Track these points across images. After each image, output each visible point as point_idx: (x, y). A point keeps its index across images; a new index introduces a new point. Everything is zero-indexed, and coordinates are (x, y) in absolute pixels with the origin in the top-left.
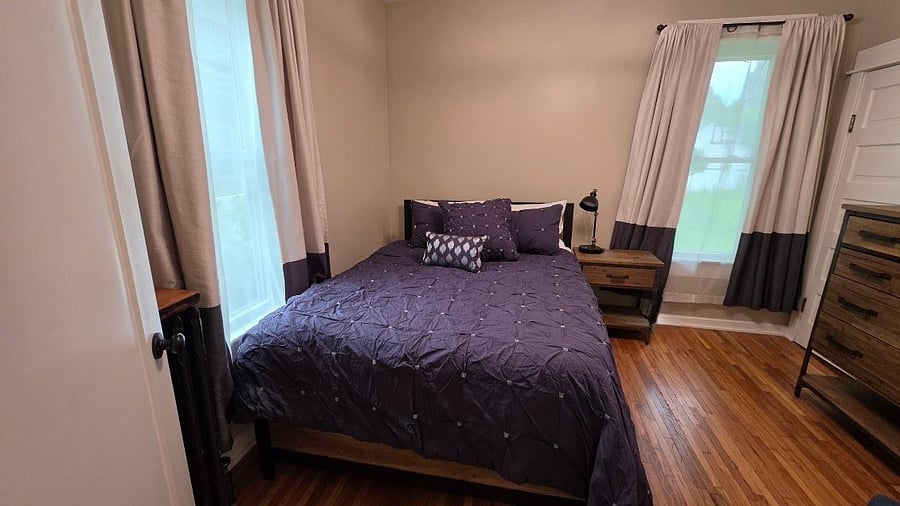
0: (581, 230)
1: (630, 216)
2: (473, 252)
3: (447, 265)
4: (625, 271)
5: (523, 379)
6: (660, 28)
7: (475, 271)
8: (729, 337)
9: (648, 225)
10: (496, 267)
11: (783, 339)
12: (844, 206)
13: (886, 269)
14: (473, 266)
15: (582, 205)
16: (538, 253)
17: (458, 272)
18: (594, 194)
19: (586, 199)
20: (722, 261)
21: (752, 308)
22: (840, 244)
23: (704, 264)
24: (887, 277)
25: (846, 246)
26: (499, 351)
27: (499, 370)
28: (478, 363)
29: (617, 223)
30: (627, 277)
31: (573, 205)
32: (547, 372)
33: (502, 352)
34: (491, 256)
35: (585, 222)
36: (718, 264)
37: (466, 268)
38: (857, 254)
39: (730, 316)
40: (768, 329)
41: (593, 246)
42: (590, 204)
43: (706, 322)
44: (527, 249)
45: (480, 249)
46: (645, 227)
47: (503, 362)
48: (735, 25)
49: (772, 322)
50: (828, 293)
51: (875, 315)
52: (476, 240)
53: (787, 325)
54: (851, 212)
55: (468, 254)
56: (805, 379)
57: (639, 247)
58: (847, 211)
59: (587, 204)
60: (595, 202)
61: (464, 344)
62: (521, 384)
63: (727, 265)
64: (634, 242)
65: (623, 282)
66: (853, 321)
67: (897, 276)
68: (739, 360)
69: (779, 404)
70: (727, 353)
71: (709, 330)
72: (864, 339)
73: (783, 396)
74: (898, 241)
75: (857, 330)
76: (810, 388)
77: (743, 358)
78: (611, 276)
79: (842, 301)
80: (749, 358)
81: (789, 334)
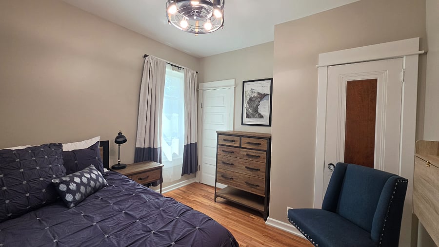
4: (147, 174)
6: (146, 56)
11: (195, 182)
12: (217, 132)
13: (234, 151)
15: (116, 141)
18: (120, 134)
21: (188, 174)
22: (218, 144)
24: (232, 152)
25: (220, 145)
29: (136, 149)
30: (148, 177)
38: (224, 147)
41: (119, 164)
42: (121, 139)
49: (192, 178)
50: (218, 161)
51: (233, 165)
53: (196, 177)
54: (219, 134)
56: (217, 194)
58: (218, 133)
65: (147, 180)
66: (227, 168)
67: (236, 152)
68: (193, 197)
69: (215, 207)
70: (188, 196)
71: (175, 189)
72: (232, 173)
73: (213, 204)
74: (234, 141)
75: (229, 171)
76: (220, 197)
77: (193, 196)
78: (141, 179)
79: (223, 163)
80: (195, 195)
81: (197, 180)
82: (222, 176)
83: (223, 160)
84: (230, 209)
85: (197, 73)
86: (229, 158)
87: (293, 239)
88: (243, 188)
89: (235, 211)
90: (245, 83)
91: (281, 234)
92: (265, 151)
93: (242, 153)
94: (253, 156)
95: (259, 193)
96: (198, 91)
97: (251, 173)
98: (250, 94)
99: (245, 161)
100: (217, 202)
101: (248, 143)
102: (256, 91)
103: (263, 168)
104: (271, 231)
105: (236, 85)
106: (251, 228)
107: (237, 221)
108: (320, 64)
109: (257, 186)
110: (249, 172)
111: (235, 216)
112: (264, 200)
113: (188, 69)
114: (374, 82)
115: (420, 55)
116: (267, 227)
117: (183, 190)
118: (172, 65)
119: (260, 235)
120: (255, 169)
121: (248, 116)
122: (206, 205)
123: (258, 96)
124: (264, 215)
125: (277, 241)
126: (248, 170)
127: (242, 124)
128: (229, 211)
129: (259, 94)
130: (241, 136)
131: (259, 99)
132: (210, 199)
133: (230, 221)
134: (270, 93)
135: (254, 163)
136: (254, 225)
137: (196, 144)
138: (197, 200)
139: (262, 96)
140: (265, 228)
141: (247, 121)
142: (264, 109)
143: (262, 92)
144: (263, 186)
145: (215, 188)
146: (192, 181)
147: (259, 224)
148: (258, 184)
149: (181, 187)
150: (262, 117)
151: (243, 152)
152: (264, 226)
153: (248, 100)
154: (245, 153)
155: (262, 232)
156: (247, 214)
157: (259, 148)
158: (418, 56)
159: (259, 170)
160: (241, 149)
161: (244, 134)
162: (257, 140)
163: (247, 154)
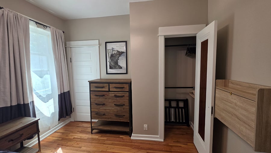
11: (71, 122)
22: (90, 91)
24: (103, 95)
25: (92, 91)
38: (96, 92)
50: (92, 104)
51: (104, 104)
53: (71, 117)
54: (91, 83)
56: (93, 128)
58: (89, 82)
66: (100, 108)
67: (106, 95)
68: (72, 135)
69: (92, 139)
70: (67, 136)
71: (53, 133)
72: (104, 110)
73: (90, 136)
74: (104, 87)
75: (102, 109)
76: (95, 129)
79: (96, 104)
80: (73, 133)
81: (72, 120)
82: (97, 114)
83: (96, 102)
84: (105, 136)
85: (64, 32)
86: (101, 100)
87: (149, 144)
88: (114, 119)
89: (109, 137)
90: (107, 44)
91: (142, 143)
92: (127, 92)
93: (110, 95)
94: (119, 97)
95: (125, 120)
96: (66, 48)
97: (119, 108)
98: (111, 51)
99: (113, 100)
100: (94, 133)
101: (115, 87)
102: (116, 50)
103: (127, 103)
104: (136, 143)
105: (100, 44)
106: (123, 146)
107: (112, 144)
108: (160, 34)
109: (123, 116)
110: (117, 108)
111: (110, 140)
112: (129, 124)
113: (54, 28)
116: (133, 141)
117: (61, 131)
118: (36, 23)
119: (130, 149)
120: (121, 105)
121: (111, 68)
122: (85, 139)
123: (118, 53)
124: (129, 134)
125: (142, 149)
126: (116, 107)
127: (107, 73)
128: (104, 138)
129: (118, 51)
130: (109, 83)
131: (118, 56)
132: (87, 133)
133: (107, 146)
134: (125, 51)
135: (120, 101)
136: (124, 143)
137: (69, 92)
138: (76, 137)
139: (120, 53)
140: (132, 142)
141: (110, 71)
142: (122, 62)
143: (120, 50)
144: (128, 115)
146: (67, 122)
147: (127, 141)
148: (124, 114)
149: (58, 130)
150: (121, 68)
151: (112, 94)
152: (131, 141)
153: (110, 56)
154: (113, 95)
155: (131, 146)
156: (117, 136)
157: (123, 90)
159: (124, 105)
160: (110, 92)
161: (112, 81)
162: (122, 85)
163: (116, 96)
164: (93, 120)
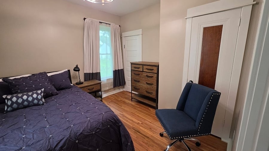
0: (74, 78)
1: (88, 71)
2: (39, 97)
3: (25, 107)
4: (93, 87)
5: (98, 129)
6: (85, 19)
7: (43, 104)
8: (116, 95)
9: (94, 72)
10: (51, 100)
11: (124, 91)
12: (130, 63)
14: (41, 102)
15: (74, 70)
16: (65, 89)
17: (34, 108)
18: (77, 66)
19: (75, 68)
20: (111, 78)
21: (118, 86)
22: (131, 70)
23: (107, 79)
24: (139, 74)
25: (132, 70)
26: (86, 125)
27: (89, 131)
28: (81, 133)
29: (85, 74)
30: (94, 88)
31: (70, 70)
32: (103, 122)
33: (87, 125)
34: (47, 96)
35: (75, 75)
36: (110, 79)
37: (38, 105)
38: (135, 71)
39: (115, 90)
40: (121, 90)
41: (80, 82)
42: (77, 69)
43: (111, 93)
44: (60, 89)
45: (42, 94)
46: (93, 73)
47: (89, 128)
48: (102, 22)
49: (122, 88)
50: (132, 79)
51: (139, 81)
52: (39, 92)
53: (124, 88)
54: (132, 64)
55: (37, 98)
56: (132, 97)
57: (92, 79)
59: (76, 69)
60: (78, 68)
61: (71, 131)
62: (98, 131)
63: (112, 78)
64: (91, 78)
65: (93, 90)
66: (136, 83)
69: (131, 104)
70: (118, 98)
72: (139, 86)
73: (130, 102)
74: (140, 68)
76: (134, 98)
77: (121, 98)
78: (89, 89)
81: (124, 90)
82: (134, 88)
83: (135, 79)
85: (120, 26)
86: (137, 77)
88: (145, 94)
94: (149, 77)
95: (153, 97)
96: (122, 38)
97: (149, 86)
99: (145, 79)
101: (147, 69)
103: (155, 83)
107: (140, 111)
108: (187, 16)
109: (152, 93)
110: (148, 85)
112: (156, 101)
113: (113, 24)
114: (221, 26)
115: (253, 5)
119: (150, 118)
120: (151, 84)
132: (129, 99)
133: (137, 111)
135: (150, 81)
138: (122, 100)
144: (154, 93)
145: (131, 93)
147: (153, 113)
151: (145, 74)
154: (146, 75)
156: (147, 107)
157: (153, 72)
158: (252, 6)
159: (153, 84)
160: (143, 72)
161: (145, 63)
162: (152, 67)
163: (147, 76)
164: (133, 92)
